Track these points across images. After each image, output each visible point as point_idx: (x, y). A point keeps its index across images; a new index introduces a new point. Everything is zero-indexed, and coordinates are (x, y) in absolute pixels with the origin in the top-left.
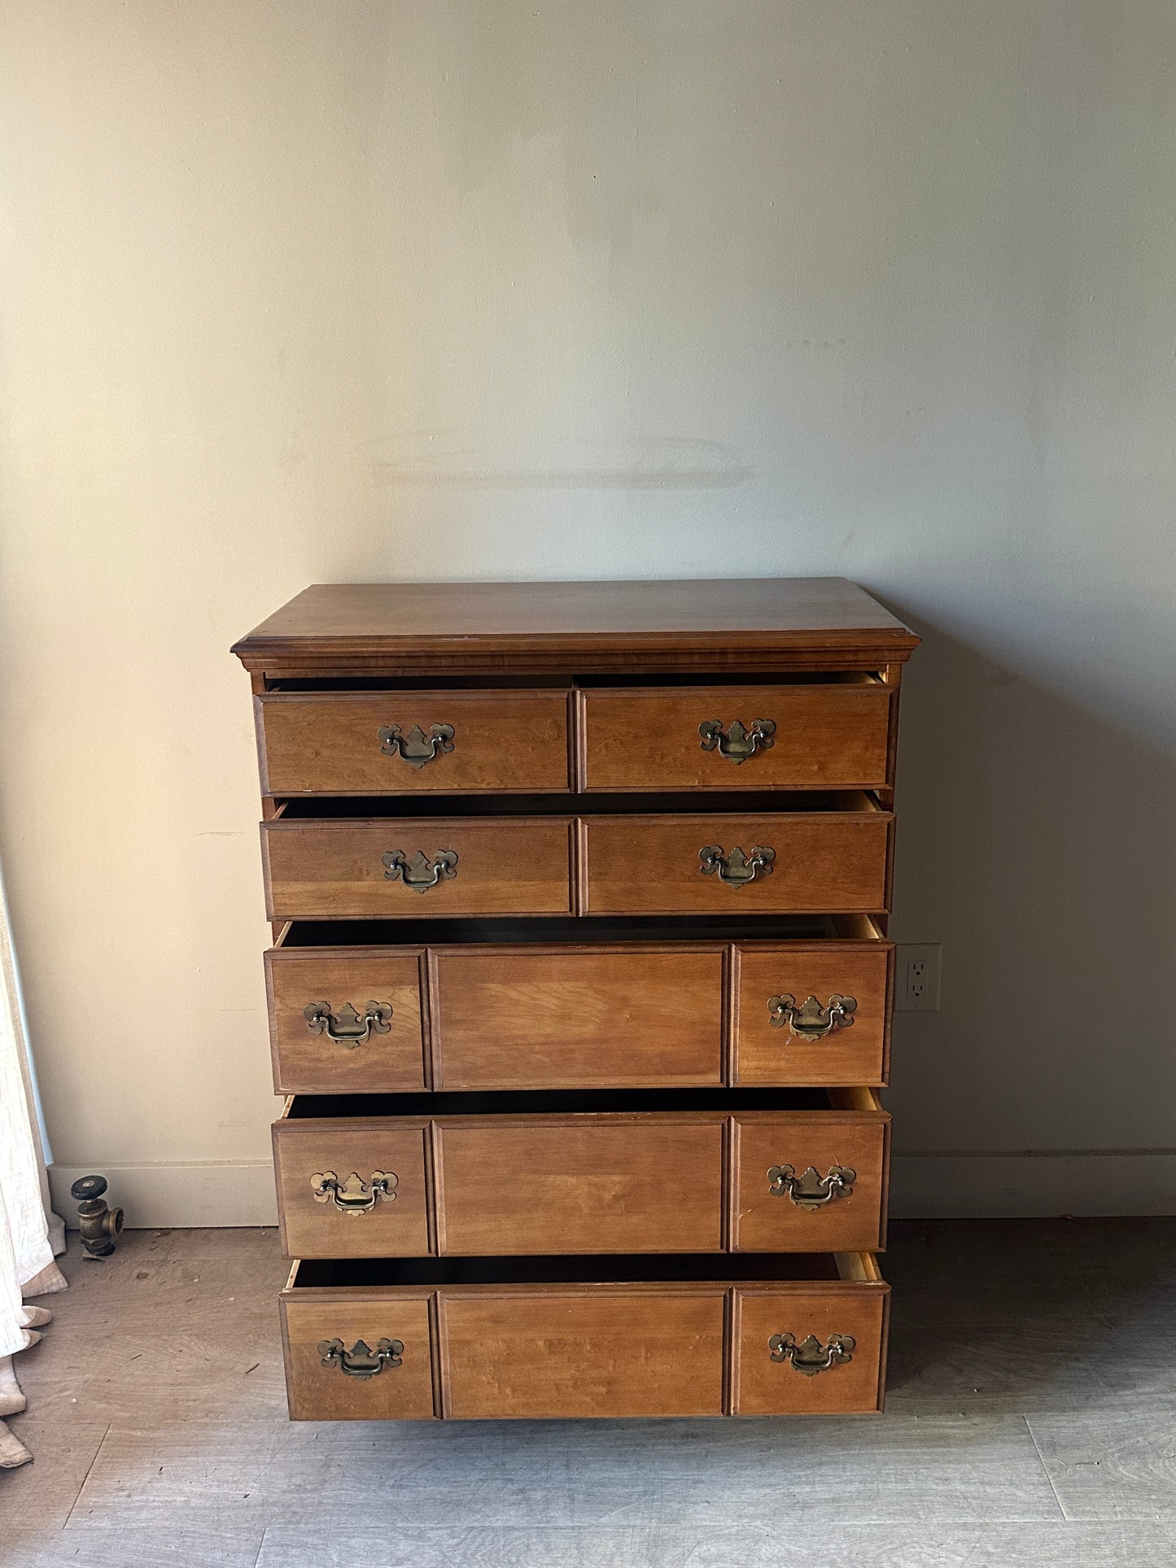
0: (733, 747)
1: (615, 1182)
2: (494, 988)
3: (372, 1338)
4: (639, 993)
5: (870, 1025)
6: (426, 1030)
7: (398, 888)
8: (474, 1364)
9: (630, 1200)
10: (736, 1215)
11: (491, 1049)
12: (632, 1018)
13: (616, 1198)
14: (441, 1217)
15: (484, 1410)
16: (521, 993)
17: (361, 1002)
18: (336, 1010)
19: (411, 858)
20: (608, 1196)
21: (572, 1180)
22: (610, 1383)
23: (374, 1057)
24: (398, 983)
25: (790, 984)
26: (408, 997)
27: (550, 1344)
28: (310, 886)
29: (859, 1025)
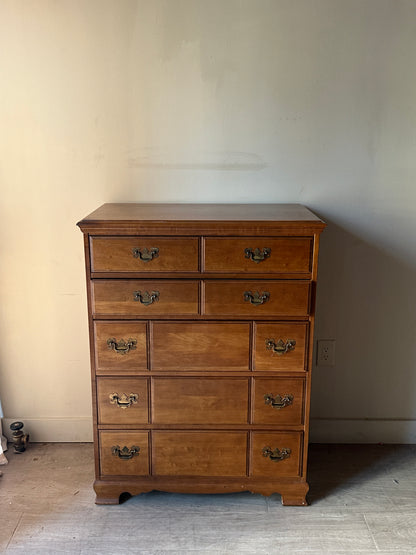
0: (256, 257)
1: (212, 399)
2: (172, 335)
3: (129, 446)
4: (221, 337)
5: (300, 350)
6: (148, 349)
7: (139, 304)
8: (163, 455)
9: (217, 405)
10: (253, 411)
11: (170, 356)
12: (219, 346)
13: (213, 404)
14: (153, 409)
15: (166, 472)
16: (181, 337)
17: (126, 338)
18: (118, 341)
19: (144, 294)
20: (210, 403)
21: (198, 398)
22: (208, 463)
23: (130, 358)
24: (139, 332)
25: (273, 335)
26: (142, 337)
27: (188, 448)
28: (108, 303)
29: (296, 350)
